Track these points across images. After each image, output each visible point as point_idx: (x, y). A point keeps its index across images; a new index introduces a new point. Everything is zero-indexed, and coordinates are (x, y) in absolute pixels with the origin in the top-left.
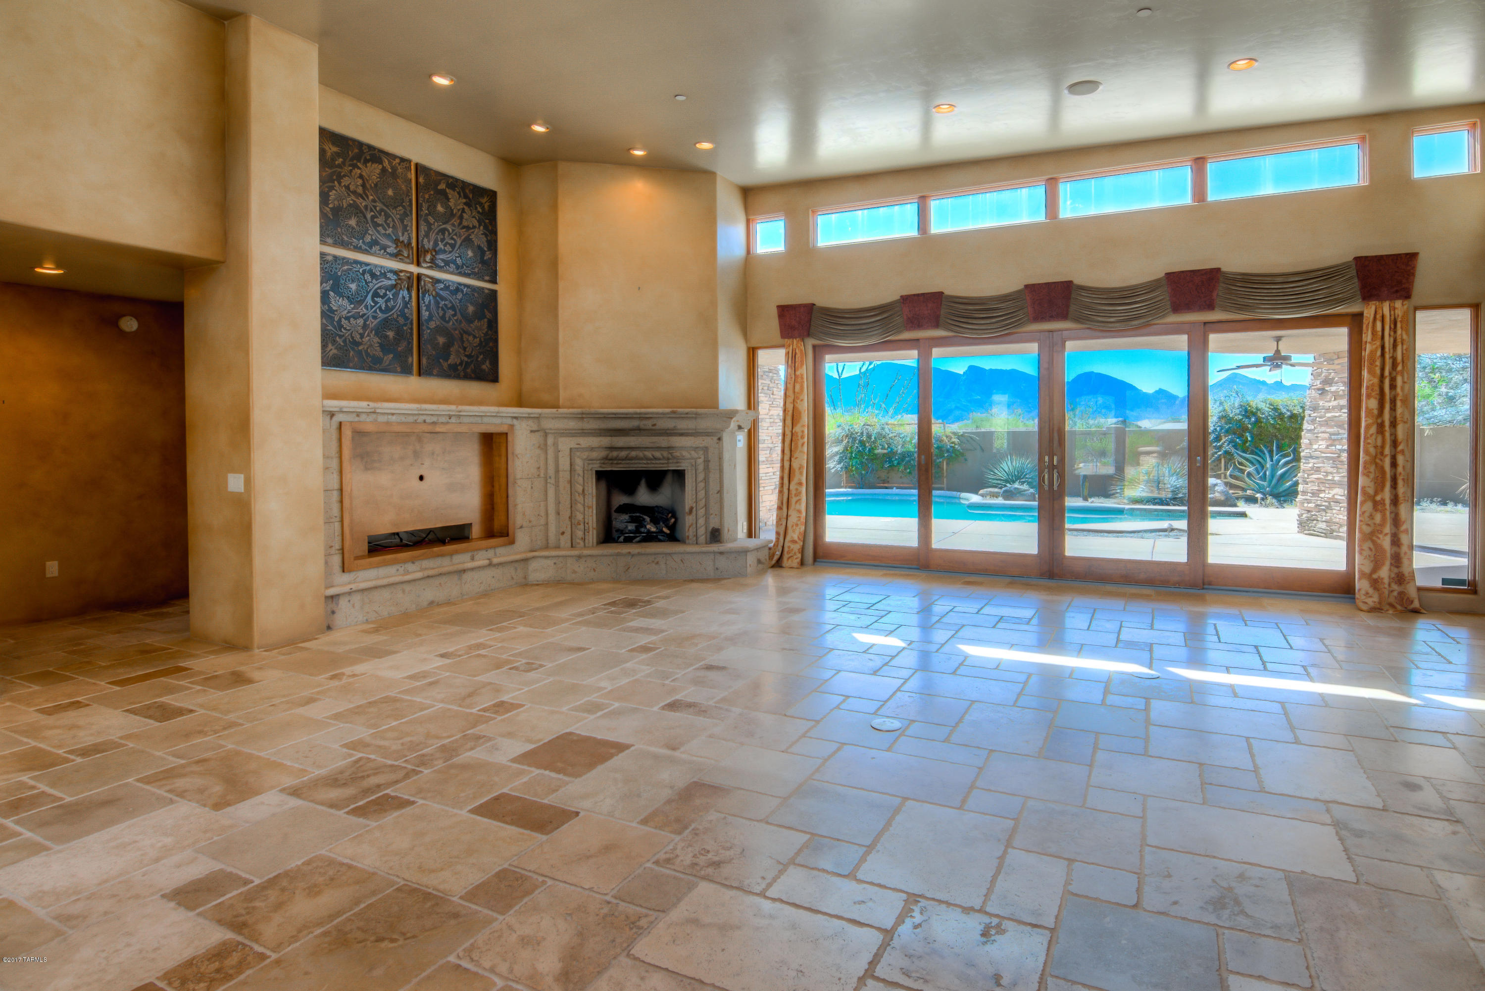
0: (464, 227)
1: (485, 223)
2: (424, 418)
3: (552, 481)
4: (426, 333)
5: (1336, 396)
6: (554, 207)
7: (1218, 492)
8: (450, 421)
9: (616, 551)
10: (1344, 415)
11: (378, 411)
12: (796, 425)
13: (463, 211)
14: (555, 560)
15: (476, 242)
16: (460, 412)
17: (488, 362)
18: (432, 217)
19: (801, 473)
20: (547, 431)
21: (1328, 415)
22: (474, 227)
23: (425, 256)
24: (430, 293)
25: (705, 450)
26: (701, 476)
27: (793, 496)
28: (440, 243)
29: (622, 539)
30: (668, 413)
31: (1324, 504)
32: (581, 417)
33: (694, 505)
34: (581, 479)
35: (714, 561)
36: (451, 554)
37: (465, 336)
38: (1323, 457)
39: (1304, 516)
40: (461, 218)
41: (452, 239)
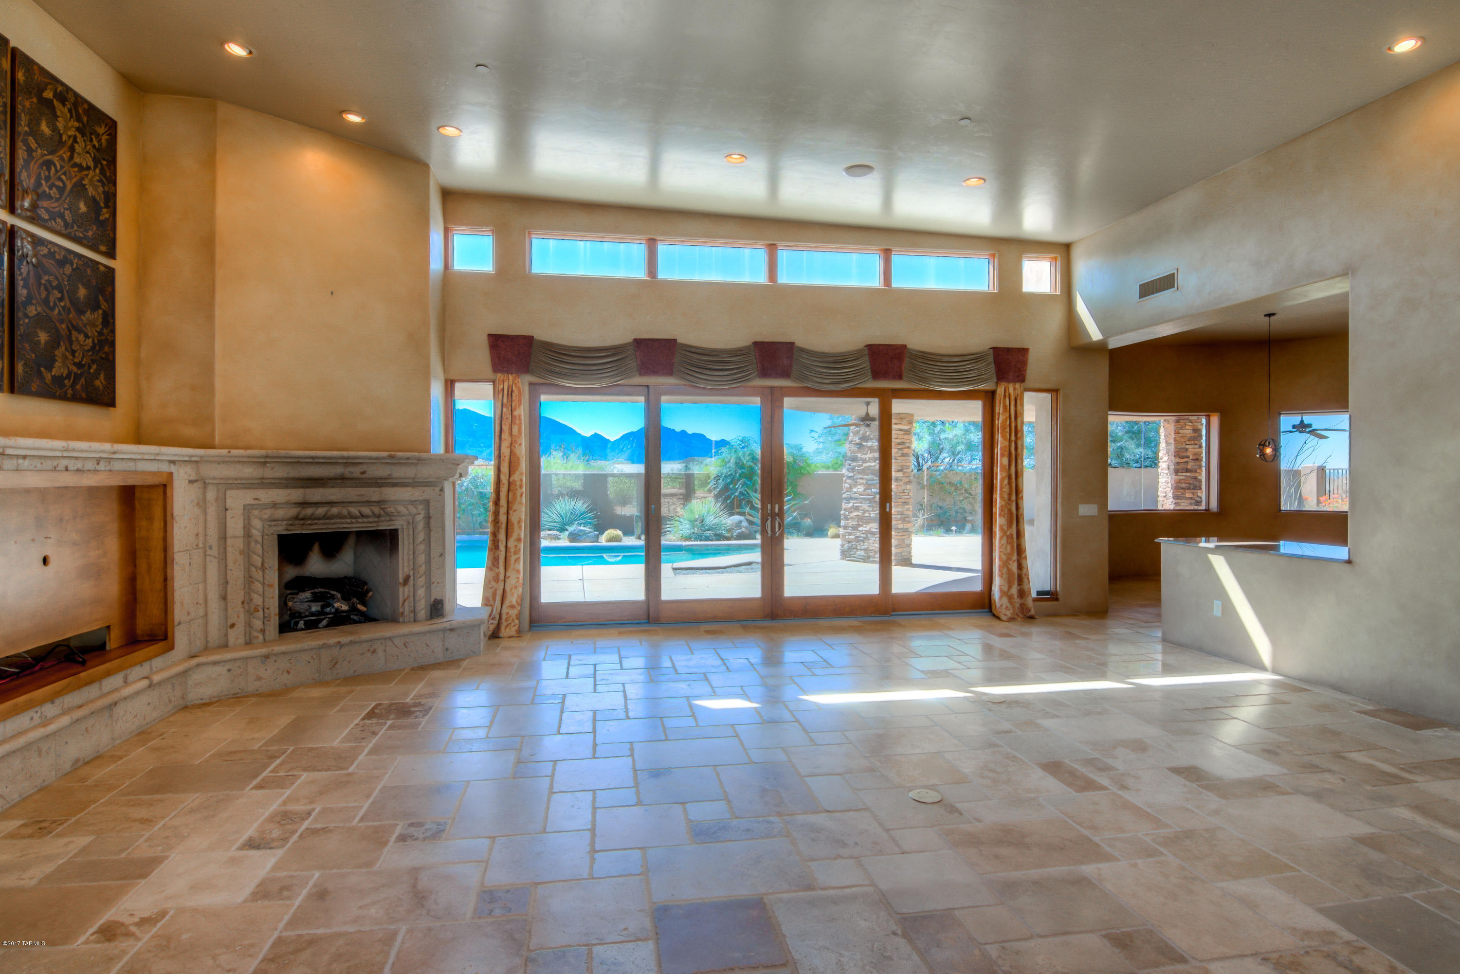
0: (75, 165)
1: (101, 164)
2: (65, 462)
3: (214, 552)
4: (23, 323)
5: (871, 449)
6: (210, 163)
7: (744, 527)
8: (98, 468)
9: (320, 642)
10: (876, 465)
11: (9, 451)
12: (514, 473)
13: (75, 141)
14: (228, 667)
15: (91, 191)
16: (115, 453)
17: (102, 376)
18: (35, 139)
19: (520, 527)
20: (207, 481)
21: (865, 465)
22: (88, 168)
23: (23, 199)
24: (29, 259)
25: (427, 503)
26: (421, 537)
27: (512, 554)
28: (43, 182)
29: (301, 624)
30: (384, 458)
31: (862, 535)
32: (264, 462)
33: (412, 573)
34: (259, 546)
35: (443, 641)
36: (99, 679)
37: (75, 334)
38: (862, 498)
39: (846, 546)
40: (72, 149)
41: (60, 179)
